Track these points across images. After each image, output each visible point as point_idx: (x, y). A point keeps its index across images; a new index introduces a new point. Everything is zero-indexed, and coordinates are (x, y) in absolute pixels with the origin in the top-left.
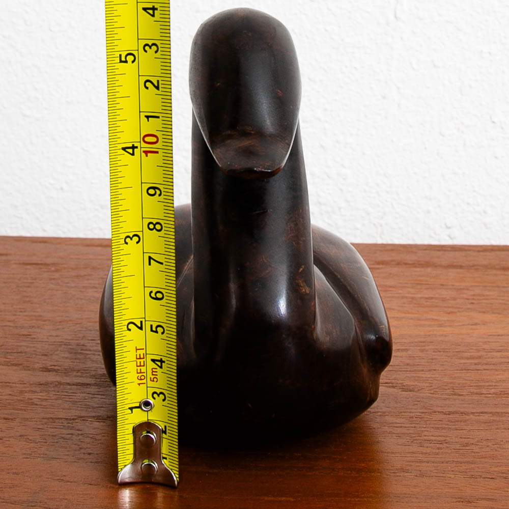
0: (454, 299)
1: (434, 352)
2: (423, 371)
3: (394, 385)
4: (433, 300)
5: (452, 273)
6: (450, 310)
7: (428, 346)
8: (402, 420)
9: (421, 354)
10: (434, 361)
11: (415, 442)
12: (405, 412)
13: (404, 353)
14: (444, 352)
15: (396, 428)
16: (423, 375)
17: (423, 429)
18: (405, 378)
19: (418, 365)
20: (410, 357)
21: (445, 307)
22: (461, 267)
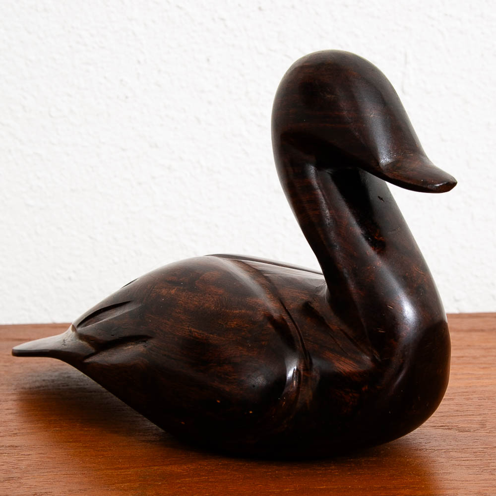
0: (485, 356)
1: (479, 399)
2: (473, 415)
3: (449, 427)
4: (464, 358)
5: (475, 336)
6: (484, 366)
7: (472, 395)
8: (467, 455)
9: (467, 402)
10: (482, 407)
11: (485, 471)
12: (468, 449)
13: (451, 402)
14: (488, 399)
15: (464, 462)
16: (475, 419)
17: (490, 461)
18: (458, 421)
19: (467, 411)
20: (457, 404)
21: (478, 363)
22: (482, 331)
